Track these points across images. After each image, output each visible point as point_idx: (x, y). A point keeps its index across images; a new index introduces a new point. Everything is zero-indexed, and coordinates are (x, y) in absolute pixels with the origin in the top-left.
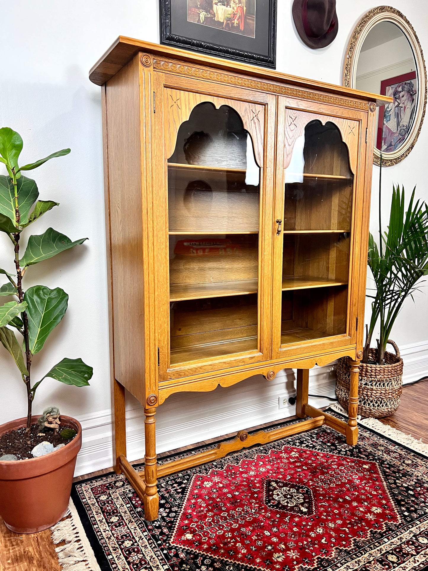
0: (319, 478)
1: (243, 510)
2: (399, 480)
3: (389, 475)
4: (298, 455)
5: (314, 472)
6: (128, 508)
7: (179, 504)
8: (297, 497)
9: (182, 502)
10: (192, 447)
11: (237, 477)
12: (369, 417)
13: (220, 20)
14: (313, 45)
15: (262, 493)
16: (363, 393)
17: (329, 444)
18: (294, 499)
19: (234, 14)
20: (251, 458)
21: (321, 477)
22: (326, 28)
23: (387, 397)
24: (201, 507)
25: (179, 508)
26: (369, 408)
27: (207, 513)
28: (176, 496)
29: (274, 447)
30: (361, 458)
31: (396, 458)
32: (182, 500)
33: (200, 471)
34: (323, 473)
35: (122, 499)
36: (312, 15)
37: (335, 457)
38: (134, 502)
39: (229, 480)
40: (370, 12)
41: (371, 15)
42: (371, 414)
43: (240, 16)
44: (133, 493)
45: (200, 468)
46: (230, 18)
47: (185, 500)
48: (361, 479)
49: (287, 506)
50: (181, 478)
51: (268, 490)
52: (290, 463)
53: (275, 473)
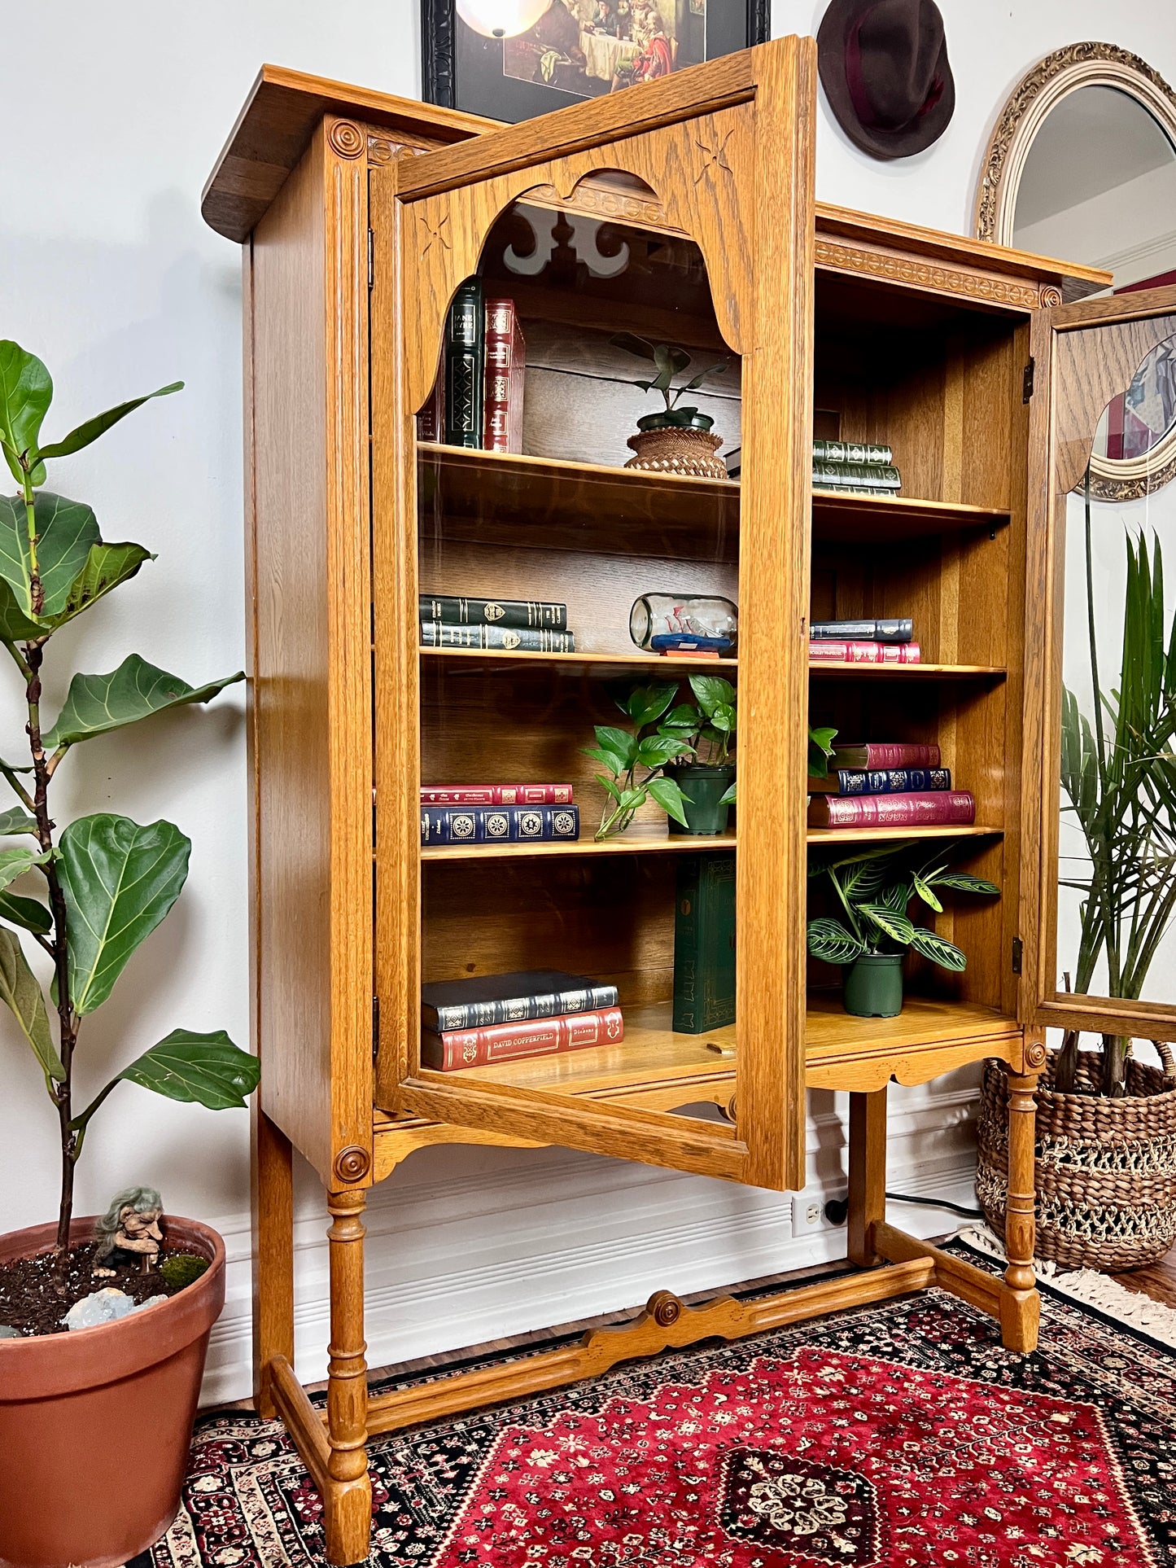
0: (902, 1449)
1: (645, 1543)
2: (1166, 1461)
3: (1134, 1447)
4: (841, 1378)
5: (889, 1429)
6: (277, 1522)
7: (441, 1518)
8: (826, 1506)
9: (452, 1511)
10: (508, 1346)
11: (641, 1437)
12: (1080, 1268)
13: (601, 76)
14: (882, 149)
15: (712, 1489)
16: (1058, 1190)
17: (945, 1347)
18: (816, 1512)
19: (643, 60)
20: (690, 1381)
21: (910, 1446)
22: (917, 97)
23: (1137, 1202)
24: (509, 1526)
25: (439, 1528)
26: (1080, 1237)
27: (526, 1547)
28: (434, 1490)
29: (767, 1351)
30: (1046, 1390)
31: (1162, 1394)
32: (455, 1504)
33: (523, 1418)
34: (917, 1434)
35: (265, 1496)
36: (875, 65)
37: (962, 1387)
38: (300, 1507)
39: (613, 1449)
40: (1048, 60)
41: (1052, 67)
42: (1086, 1258)
43: (658, 66)
44: (302, 1478)
45: (524, 1408)
46: (631, 71)
47: (464, 1506)
48: (1043, 1455)
49: (791, 1533)
50: (460, 1436)
51: (735, 1482)
52: (816, 1400)
53: (762, 1429)
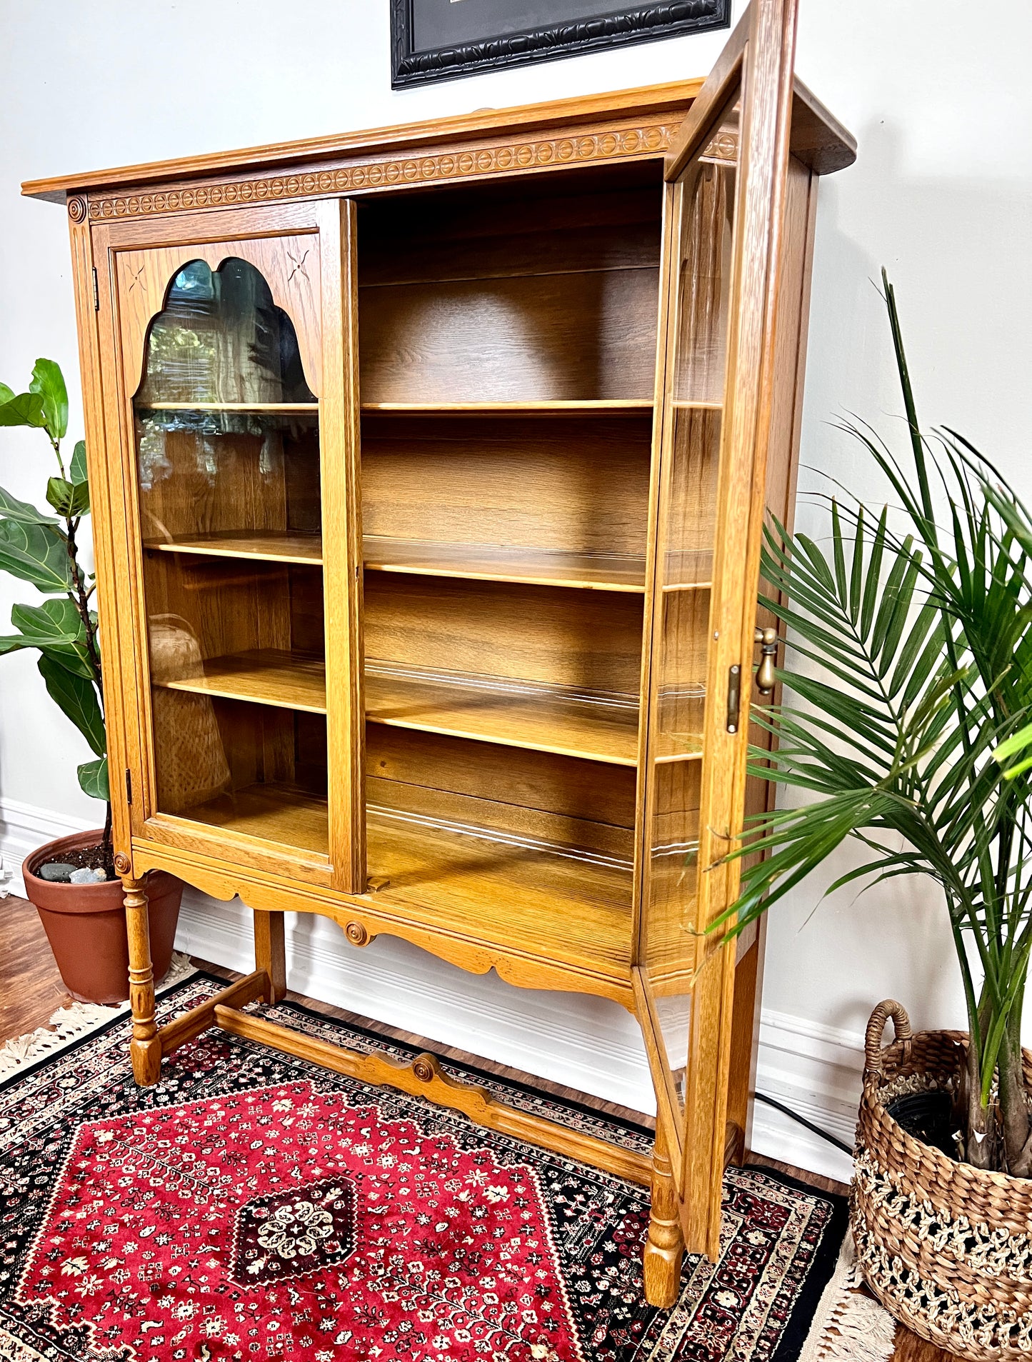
0: (407, 1263)
4: (495, 1201)
5: (434, 1248)
7: (197, 1095)
9: (206, 1096)
15: (290, 1185)
18: (290, 1241)
21: (416, 1266)
24: (202, 1121)
25: (186, 1098)
28: (224, 1082)
32: (213, 1094)
39: (312, 1128)
47: (213, 1097)
49: (257, 1237)
51: (305, 1192)
52: (448, 1197)
53: (385, 1184)
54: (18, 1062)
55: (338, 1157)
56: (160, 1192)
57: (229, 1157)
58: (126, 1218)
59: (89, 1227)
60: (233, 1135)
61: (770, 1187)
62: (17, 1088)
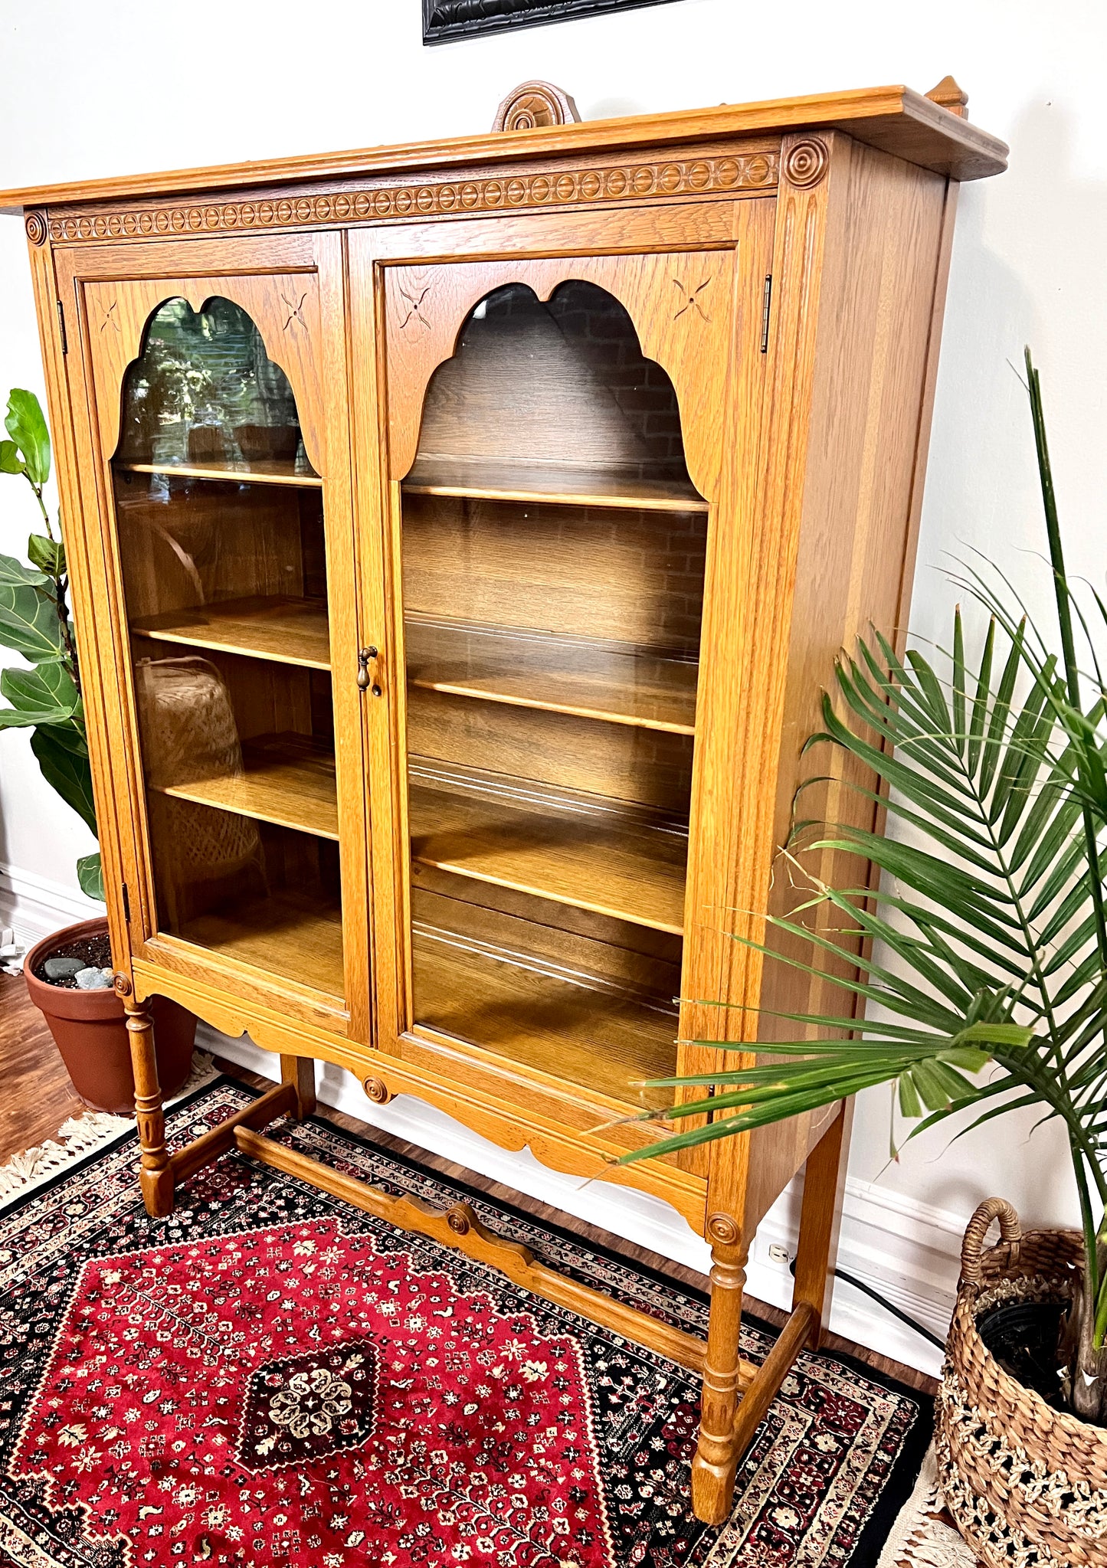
0: (429, 1451)
4: (533, 1379)
5: (461, 1435)
7: (212, 1230)
8: (317, 1421)
11: (359, 1287)
18: (306, 1417)
21: (439, 1455)
24: (215, 1263)
25: (201, 1234)
27: (195, 1279)
28: (242, 1216)
32: (230, 1230)
34: (463, 1457)
37: (578, 1474)
39: (336, 1277)
47: (229, 1235)
49: (270, 1409)
51: (323, 1358)
53: (412, 1352)
54: (24, 1181)
55: (362, 1315)
56: (168, 1349)
57: (242, 1309)
58: (130, 1378)
59: (89, 1388)
60: (249, 1283)
61: (847, 1379)
62: (21, 1214)
